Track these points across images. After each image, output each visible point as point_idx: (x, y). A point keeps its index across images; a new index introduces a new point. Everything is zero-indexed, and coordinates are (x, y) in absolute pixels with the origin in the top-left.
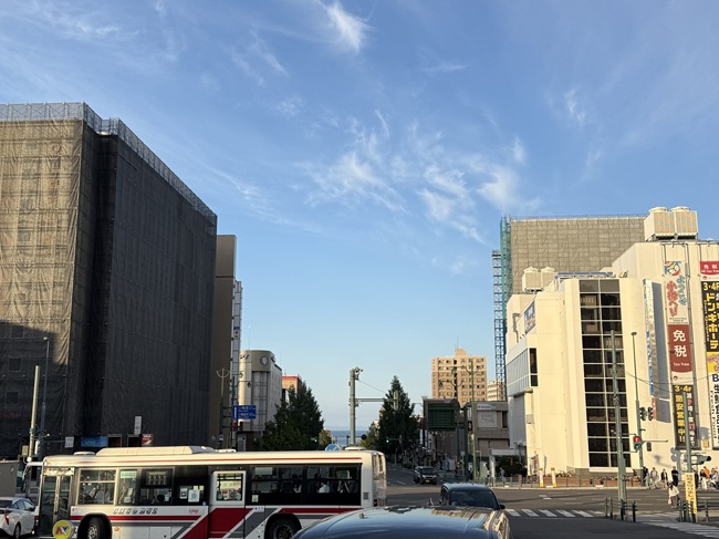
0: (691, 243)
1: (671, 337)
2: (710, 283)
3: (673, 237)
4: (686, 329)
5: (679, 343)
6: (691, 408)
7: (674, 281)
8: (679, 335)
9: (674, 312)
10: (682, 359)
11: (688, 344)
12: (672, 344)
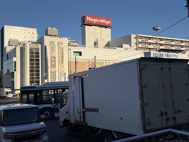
0: (56, 37)
1: (51, 59)
2: (61, 47)
3: (52, 35)
4: (55, 58)
5: (53, 61)
6: (54, 76)
7: (53, 46)
8: (53, 59)
9: (52, 54)
10: (53, 65)
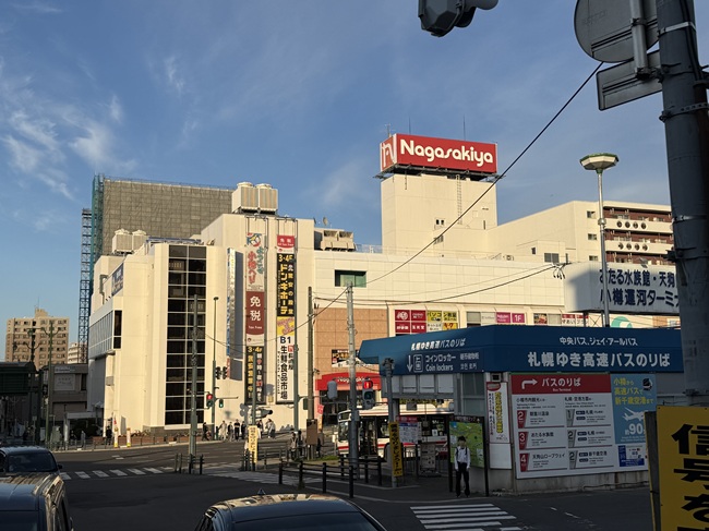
0: (271, 219)
1: (249, 302)
2: (284, 255)
3: (256, 211)
4: (262, 296)
5: (255, 308)
6: (259, 367)
7: (255, 252)
8: (255, 301)
9: (252, 280)
10: (256, 323)
11: (263, 309)
12: (249, 308)
